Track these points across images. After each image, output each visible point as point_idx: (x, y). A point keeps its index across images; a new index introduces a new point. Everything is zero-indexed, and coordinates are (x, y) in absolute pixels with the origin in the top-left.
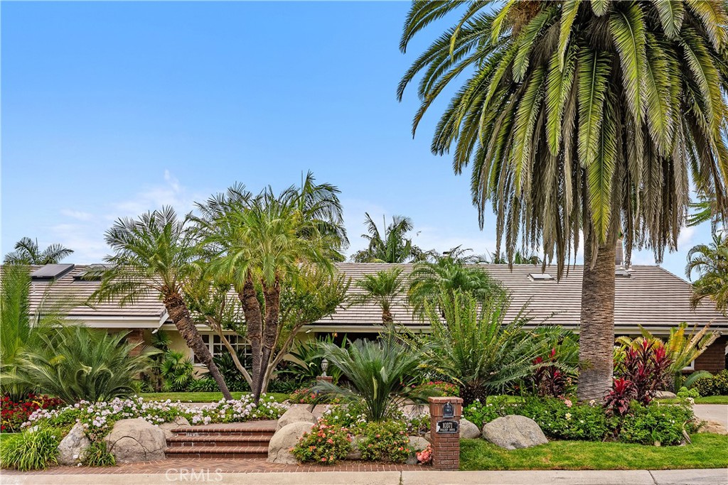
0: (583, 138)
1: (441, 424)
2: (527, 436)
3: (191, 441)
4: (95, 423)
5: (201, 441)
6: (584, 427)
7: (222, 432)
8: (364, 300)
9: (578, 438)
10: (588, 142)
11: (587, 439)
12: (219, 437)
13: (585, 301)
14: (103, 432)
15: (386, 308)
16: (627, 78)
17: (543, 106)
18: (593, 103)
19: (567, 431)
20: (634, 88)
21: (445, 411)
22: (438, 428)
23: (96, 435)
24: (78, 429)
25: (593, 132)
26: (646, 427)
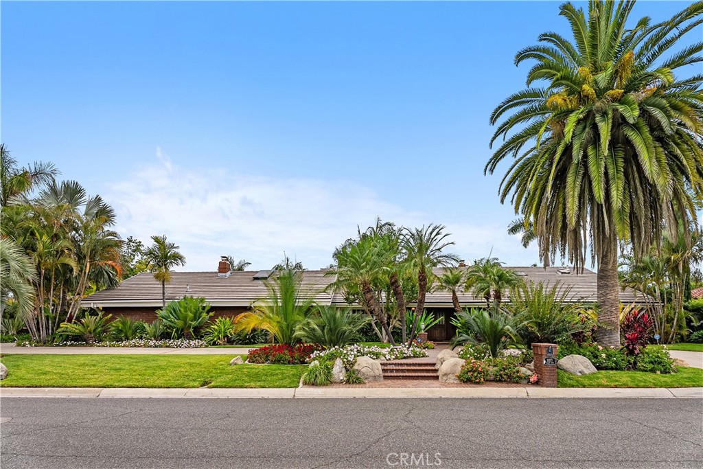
0: (614, 193)
1: (546, 360)
2: (587, 367)
3: (393, 370)
4: (349, 359)
5: (399, 370)
6: (615, 363)
7: (407, 365)
8: (441, 288)
9: (612, 369)
10: (617, 195)
11: (616, 369)
12: (406, 368)
13: (599, 287)
14: (353, 364)
15: (454, 293)
16: (642, 158)
17: (586, 175)
18: (617, 173)
19: (604, 365)
20: (648, 164)
21: (548, 352)
22: (545, 362)
23: (349, 367)
24: (338, 362)
25: (620, 189)
26: (651, 362)
